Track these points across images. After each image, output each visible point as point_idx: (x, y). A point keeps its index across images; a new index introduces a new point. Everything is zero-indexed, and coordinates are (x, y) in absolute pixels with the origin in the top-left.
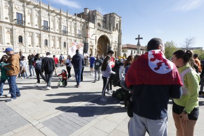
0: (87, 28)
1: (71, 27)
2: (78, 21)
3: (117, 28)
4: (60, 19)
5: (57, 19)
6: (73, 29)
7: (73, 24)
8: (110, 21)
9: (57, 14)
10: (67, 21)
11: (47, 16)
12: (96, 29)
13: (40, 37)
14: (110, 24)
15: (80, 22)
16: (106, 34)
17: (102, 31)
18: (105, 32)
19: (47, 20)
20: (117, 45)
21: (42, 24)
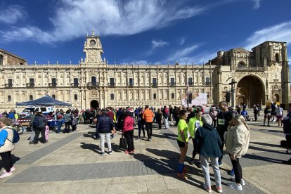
0: (219, 73)
1: (197, 77)
2: (206, 69)
3: (277, 60)
4: (186, 73)
5: (182, 74)
6: (201, 78)
7: (200, 74)
8: (261, 53)
9: (183, 69)
10: (193, 72)
11: (174, 74)
12: (233, 71)
13: (168, 91)
14: (261, 58)
15: (209, 69)
16: (254, 74)
17: (244, 71)
18: (252, 71)
19: (174, 77)
20: (279, 85)
21: (170, 81)
